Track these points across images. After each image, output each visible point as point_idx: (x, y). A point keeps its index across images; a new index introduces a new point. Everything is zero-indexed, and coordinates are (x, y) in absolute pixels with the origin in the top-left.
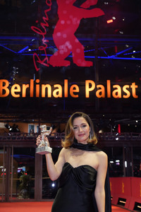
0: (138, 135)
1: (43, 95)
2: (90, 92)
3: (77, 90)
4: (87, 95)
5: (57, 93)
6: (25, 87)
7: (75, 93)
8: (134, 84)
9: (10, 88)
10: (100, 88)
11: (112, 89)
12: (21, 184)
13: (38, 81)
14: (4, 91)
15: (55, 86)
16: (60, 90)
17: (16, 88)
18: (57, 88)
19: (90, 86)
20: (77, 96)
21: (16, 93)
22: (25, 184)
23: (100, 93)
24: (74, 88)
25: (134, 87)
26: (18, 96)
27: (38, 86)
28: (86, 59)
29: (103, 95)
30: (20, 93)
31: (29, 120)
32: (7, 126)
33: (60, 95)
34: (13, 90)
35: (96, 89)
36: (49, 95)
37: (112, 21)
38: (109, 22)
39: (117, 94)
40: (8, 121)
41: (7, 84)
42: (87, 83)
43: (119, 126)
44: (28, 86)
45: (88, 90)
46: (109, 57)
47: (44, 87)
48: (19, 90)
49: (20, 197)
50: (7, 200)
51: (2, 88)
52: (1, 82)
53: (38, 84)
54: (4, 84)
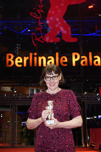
2: (76, 62)
3: (66, 60)
4: (74, 64)
5: (51, 63)
6: (26, 59)
7: (64, 63)
9: (14, 60)
10: (84, 59)
11: (93, 59)
12: (24, 134)
13: (35, 54)
14: (10, 62)
15: (49, 58)
16: (53, 60)
17: (19, 60)
18: (50, 59)
19: (76, 57)
20: (66, 65)
21: (19, 64)
22: (27, 134)
23: (84, 63)
24: (64, 59)
26: (21, 66)
27: (35, 58)
28: (73, 37)
29: (86, 64)
30: (22, 64)
31: (29, 84)
32: (12, 89)
34: (17, 62)
35: (81, 59)
36: (45, 65)
37: (92, 6)
38: (90, 7)
39: (97, 62)
41: (12, 57)
42: (74, 54)
44: (28, 58)
45: (74, 60)
46: (90, 34)
47: (40, 59)
48: (21, 61)
50: (13, 147)
51: (8, 60)
52: (8, 55)
53: (35, 56)
54: (10, 57)
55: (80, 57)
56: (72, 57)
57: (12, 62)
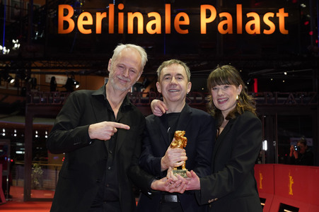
0: (287, 96)
1: (131, 29)
2: (207, 24)
3: (187, 21)
4: (203, 29)
5: (154, 27)
6: (100, 17)
7: (183, 27)
8: (281, 11)
9: (75, 20)
10: (225, 18)
11: (246, 20)
13: (121, 7)
14: (66, 24)
15: (150, 15)
16: (158, 21)
17: (85, 19)
18: (153, 18)
19: (208, 14)
20: (186, 31)
21: (86, 27)
23: (225, 27)
24: (182, 19)
25: (282, 15)
26: (89, 31)
27: (121, 15)
29: (230, 30)
30: (93, 27)
32: (71, 81)
33: (158, 30)
34: (81, 23)
35: (218, 20)
36: (140, 30)
39: (253, 27)
40: (73, 74)
41: (71, 11)
42: (203, 9)
43: (256, 80)
44: (104, 15)
45: (204, 21)
47: (131, 17)
48: (90, 22)
51: (62, 18)
52: (61, 8)
53: (121, 11)
54: (66, 13)
55: (218, 15)
56: (199, 14)
57: (72, 23)
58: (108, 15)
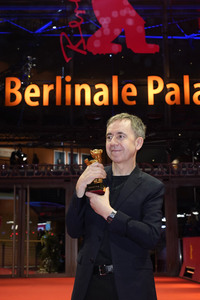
1: (78, 101)
2: (155, 95)
3: (134, 93)
4: (151, 100)
5: (101, 98)
6: (47, 89)
7: (130, 98)
9: (22, 91)
10: (172, 89)
11: (193, 91)
12: (44, 249)
13: (68, 79)
14: (13, 97)
15: (97, 87)
16: (105, 93)
17: (32, 91)
18: (101, 90)
19: (156, 85)
20: (134, 103)
21: (33, 99)
22: (49, 249)
23: (173, 98)
24: (129, 90)
26: (36, 103)
27: (68, 87)
28: (148, 41)
29: (177, 100)
30: (40, 99)
31: (55, 144)
32: (18, 154)
33: (106, 101)
34: (28, 95)
35: (165, 91)
36: (88, 102)
40: (19, 146)
41: (19, 84)
42: (150, 80)
44: (51, 87)
45: (152, 92)
46: (187, 37)
47: (78, 88)
48: (37, 94)
49: (42, 271)
51: (9, 91)
52: (9, 81)
53: (68, 83)
54: (13, 85)
55: (165, 85)
56: (147, 85)
57: (19, 96)
58: (55, 87)
